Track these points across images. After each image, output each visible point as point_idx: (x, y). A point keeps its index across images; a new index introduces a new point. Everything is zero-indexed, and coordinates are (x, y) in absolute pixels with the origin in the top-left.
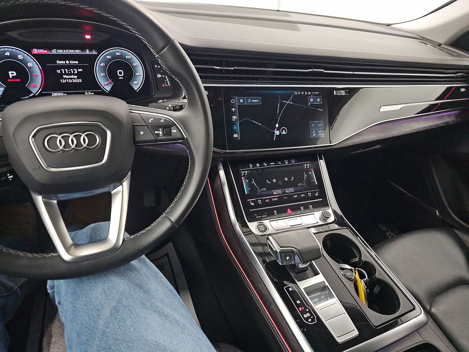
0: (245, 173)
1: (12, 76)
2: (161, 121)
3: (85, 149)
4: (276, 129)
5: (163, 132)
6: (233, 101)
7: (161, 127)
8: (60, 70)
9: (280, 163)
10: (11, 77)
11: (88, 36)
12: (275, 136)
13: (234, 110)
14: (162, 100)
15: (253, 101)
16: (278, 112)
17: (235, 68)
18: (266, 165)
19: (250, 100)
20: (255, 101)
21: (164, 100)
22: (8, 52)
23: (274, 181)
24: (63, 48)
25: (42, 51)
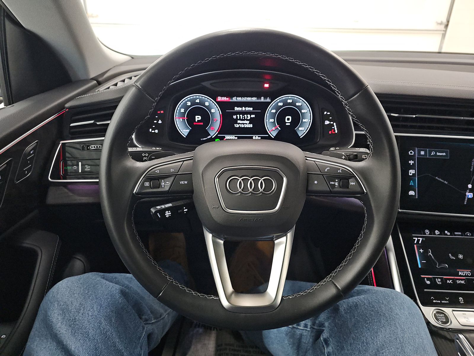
0: (418, 240)
1: (198, 120)
2: (339, 171)
3: (261, 194)
4: (468, 191)
5: (339, 184)
6: (411, 153)
7: (337, 178)
8: (236, 116)
9: (469, 234)
10: (196, 121)
11: (267, 84)
12: (466, 199)
13: (412, 163)
14: (334, 148)
15: (438, 154)
16: (471, 170)
17: (417, 116)
18: (449, 234)
19: (433, 153)
20: (441, 154)
21: (337, 148)
22: (198, 100)
23: (461, 256)
24: (242, 96)
25: (225, 99)
